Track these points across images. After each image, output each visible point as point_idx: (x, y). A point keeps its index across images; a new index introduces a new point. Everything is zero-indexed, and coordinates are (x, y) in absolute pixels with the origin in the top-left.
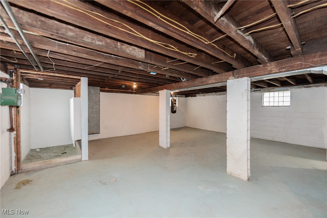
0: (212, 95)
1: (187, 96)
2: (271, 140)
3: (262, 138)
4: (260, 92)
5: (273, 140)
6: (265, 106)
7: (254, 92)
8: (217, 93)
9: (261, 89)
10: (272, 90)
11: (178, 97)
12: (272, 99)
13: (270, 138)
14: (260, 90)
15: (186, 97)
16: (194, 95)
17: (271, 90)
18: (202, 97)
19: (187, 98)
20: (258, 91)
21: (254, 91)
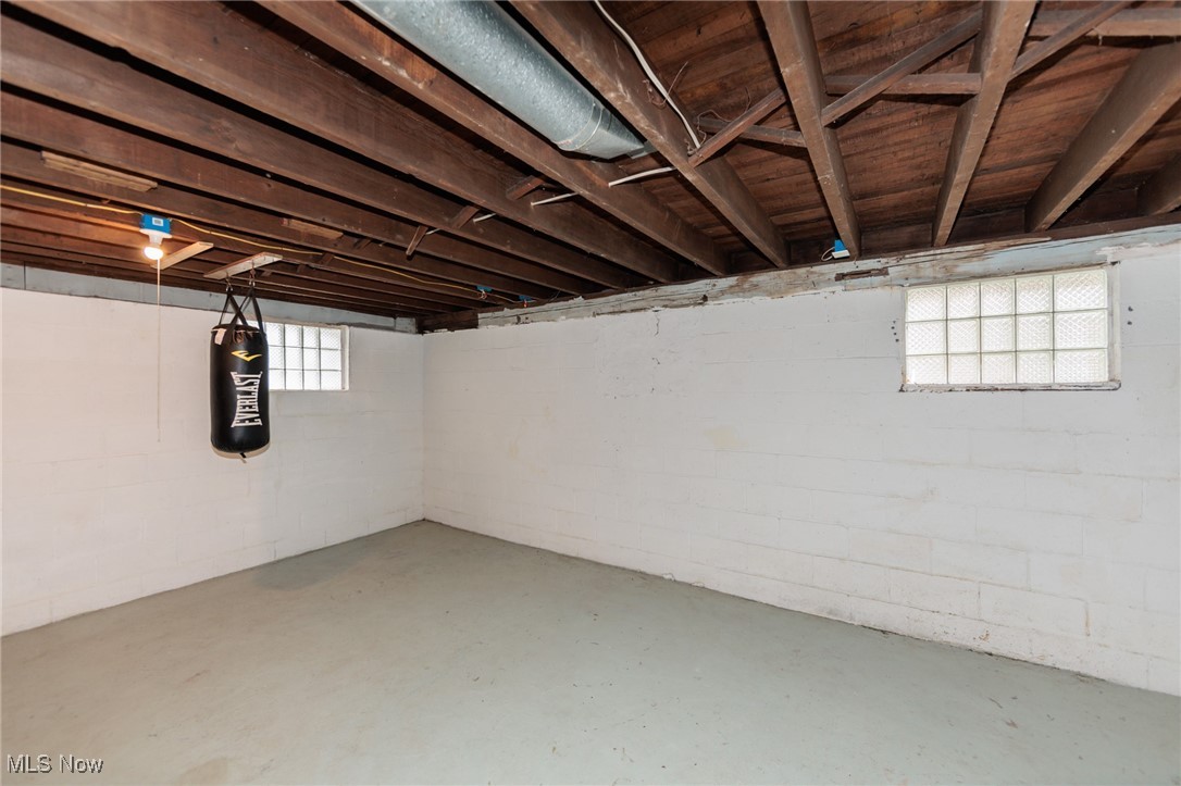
0: (567, 312)
1: (428, 322)
3: (903, 629)
4: (885, 285)
5: (985, 647)
6: (921, 388)
7: (838, 287)
8: (598, 302)
9: (892, 261)
10: (975, 266)
11: (347, 327)
12: (963, 338)
13: (962, 633)
14: (883, 272)
15: (421, 330)
16: (466, 316)
18: (511, 329)
19: (428, 335)
20: (867, 273)
21: (841, 277)
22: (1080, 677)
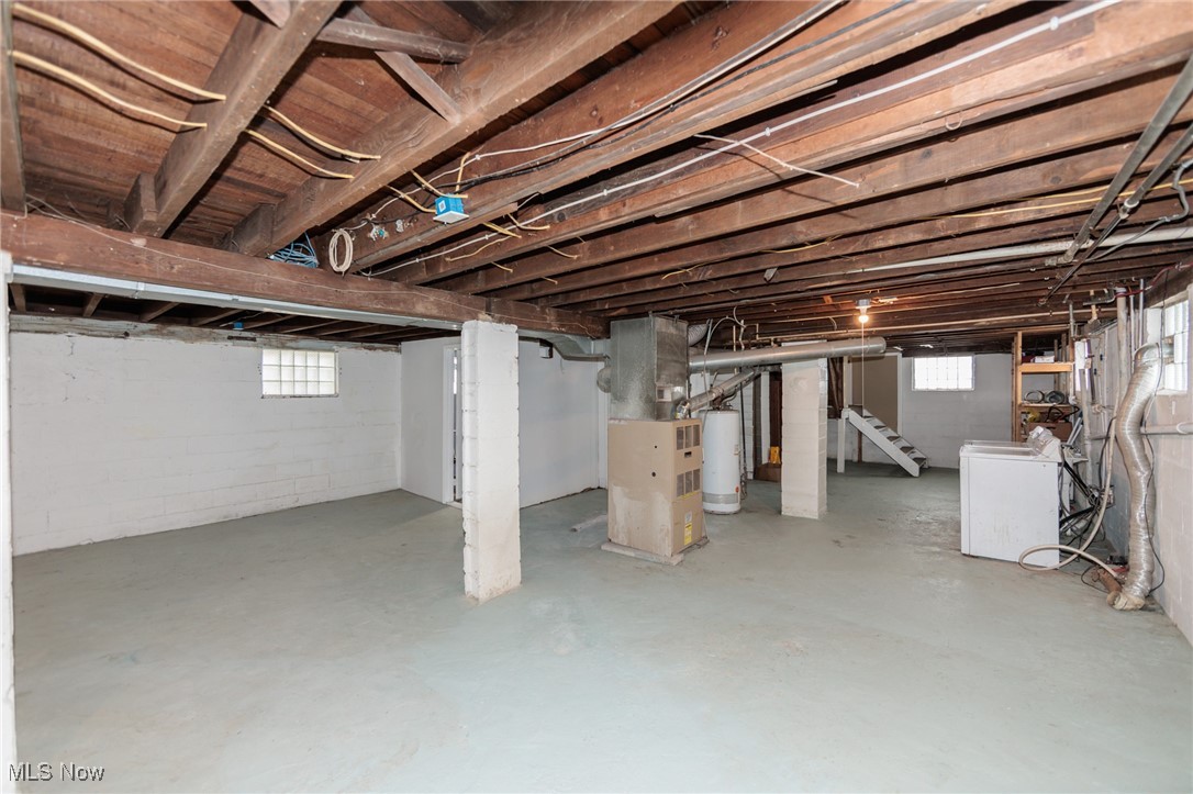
2: (293, 506)
4: (254, 346)
6: (271, 397)
7: (230, 343)
9: (258, 335)
12: (287, 374)
14: (254, 339)
17: (289, 344)
20: (245, 339)
21: (230, 338)
22: (328, 502)
